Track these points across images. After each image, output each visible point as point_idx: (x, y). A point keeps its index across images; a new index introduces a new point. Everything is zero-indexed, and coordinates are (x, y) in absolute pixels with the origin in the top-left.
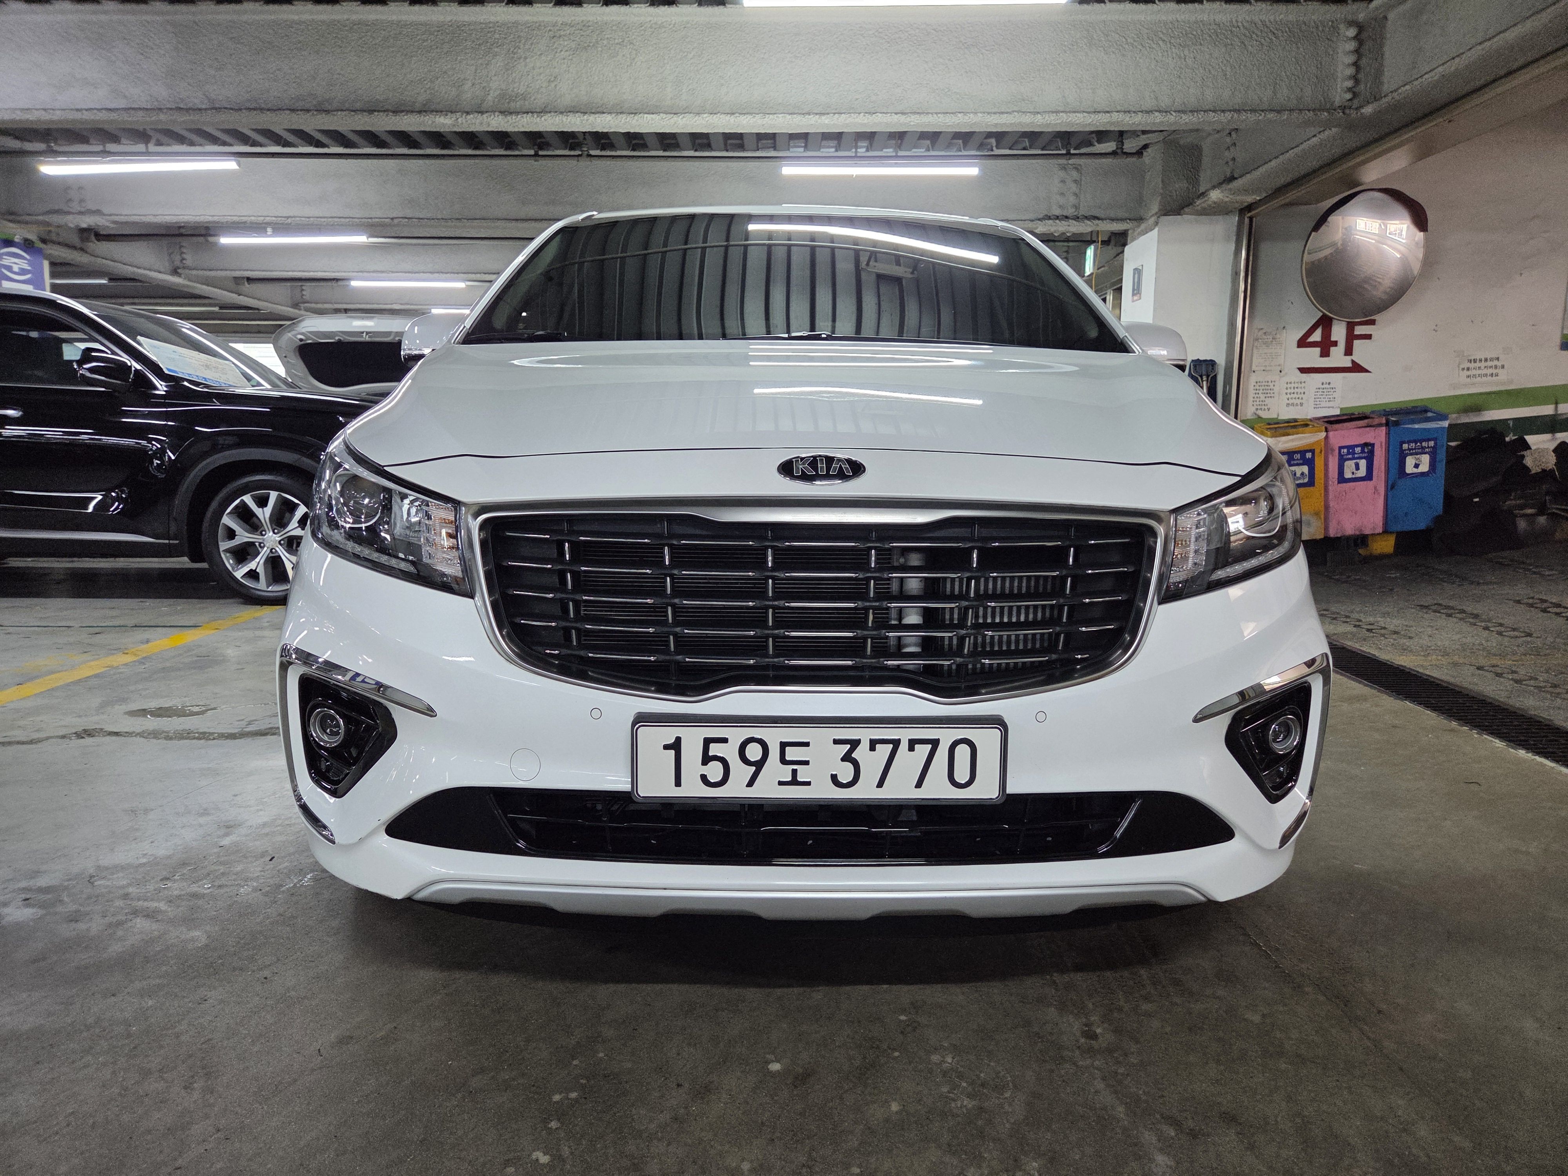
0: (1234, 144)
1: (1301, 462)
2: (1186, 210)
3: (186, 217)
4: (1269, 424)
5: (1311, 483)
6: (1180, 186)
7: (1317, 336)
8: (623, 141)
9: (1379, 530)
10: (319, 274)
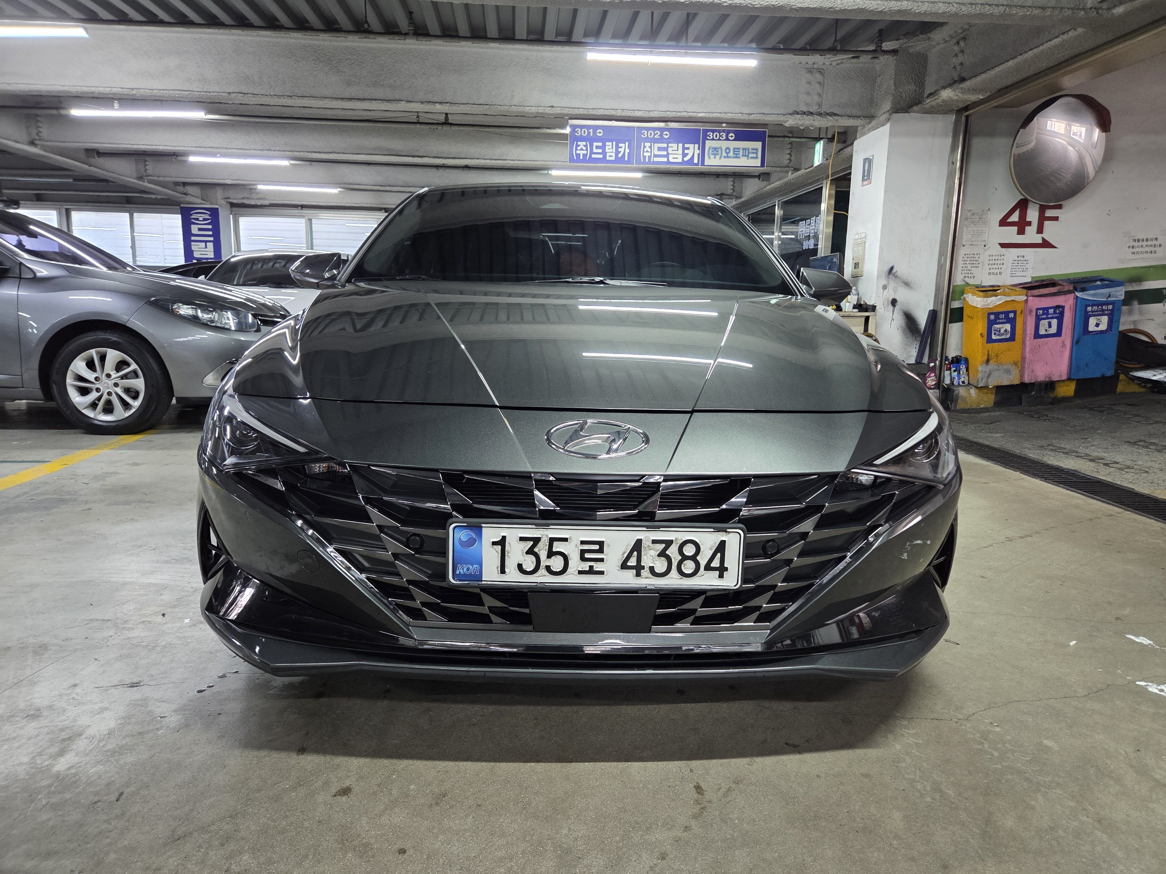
0: (962, 51)
1: (1005, 321)
2: (915, 108)
5: (1012, 338)
6: (910, 88)
7: (1015, 217)
9: (1064, 377)
10: (161, 148)
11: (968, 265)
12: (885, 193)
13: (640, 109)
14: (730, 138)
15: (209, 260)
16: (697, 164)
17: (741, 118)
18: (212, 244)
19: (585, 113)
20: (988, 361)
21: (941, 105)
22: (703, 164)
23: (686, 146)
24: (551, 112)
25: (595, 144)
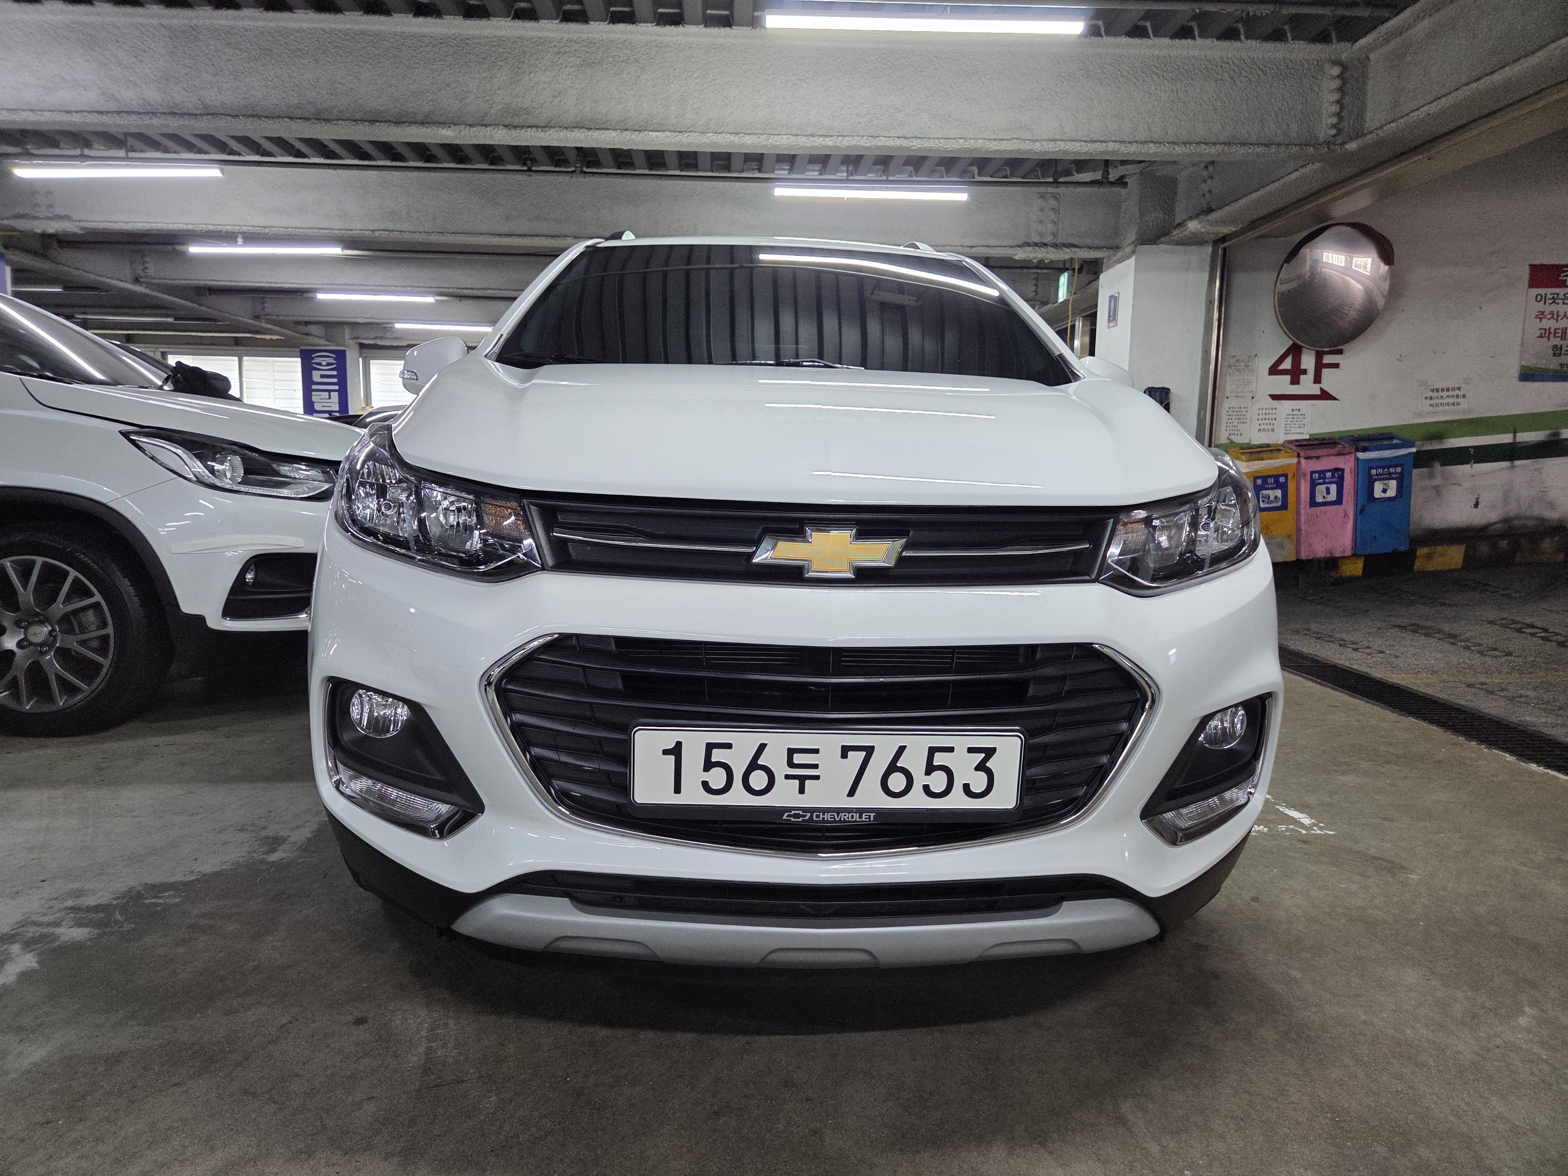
0: (1211, 177)
1: (1275, 486)
2: (1163, 239)
3: (158, 225)
4: (1242, 449)
5: (1284, 506)
6: (1156, 216)
7: (1287, 364)
8: (609, 159)
9: (1348, 553)
11: (1233, 420)
12: (1131, 337)
18: (337, 393)
21: (1191, 237)
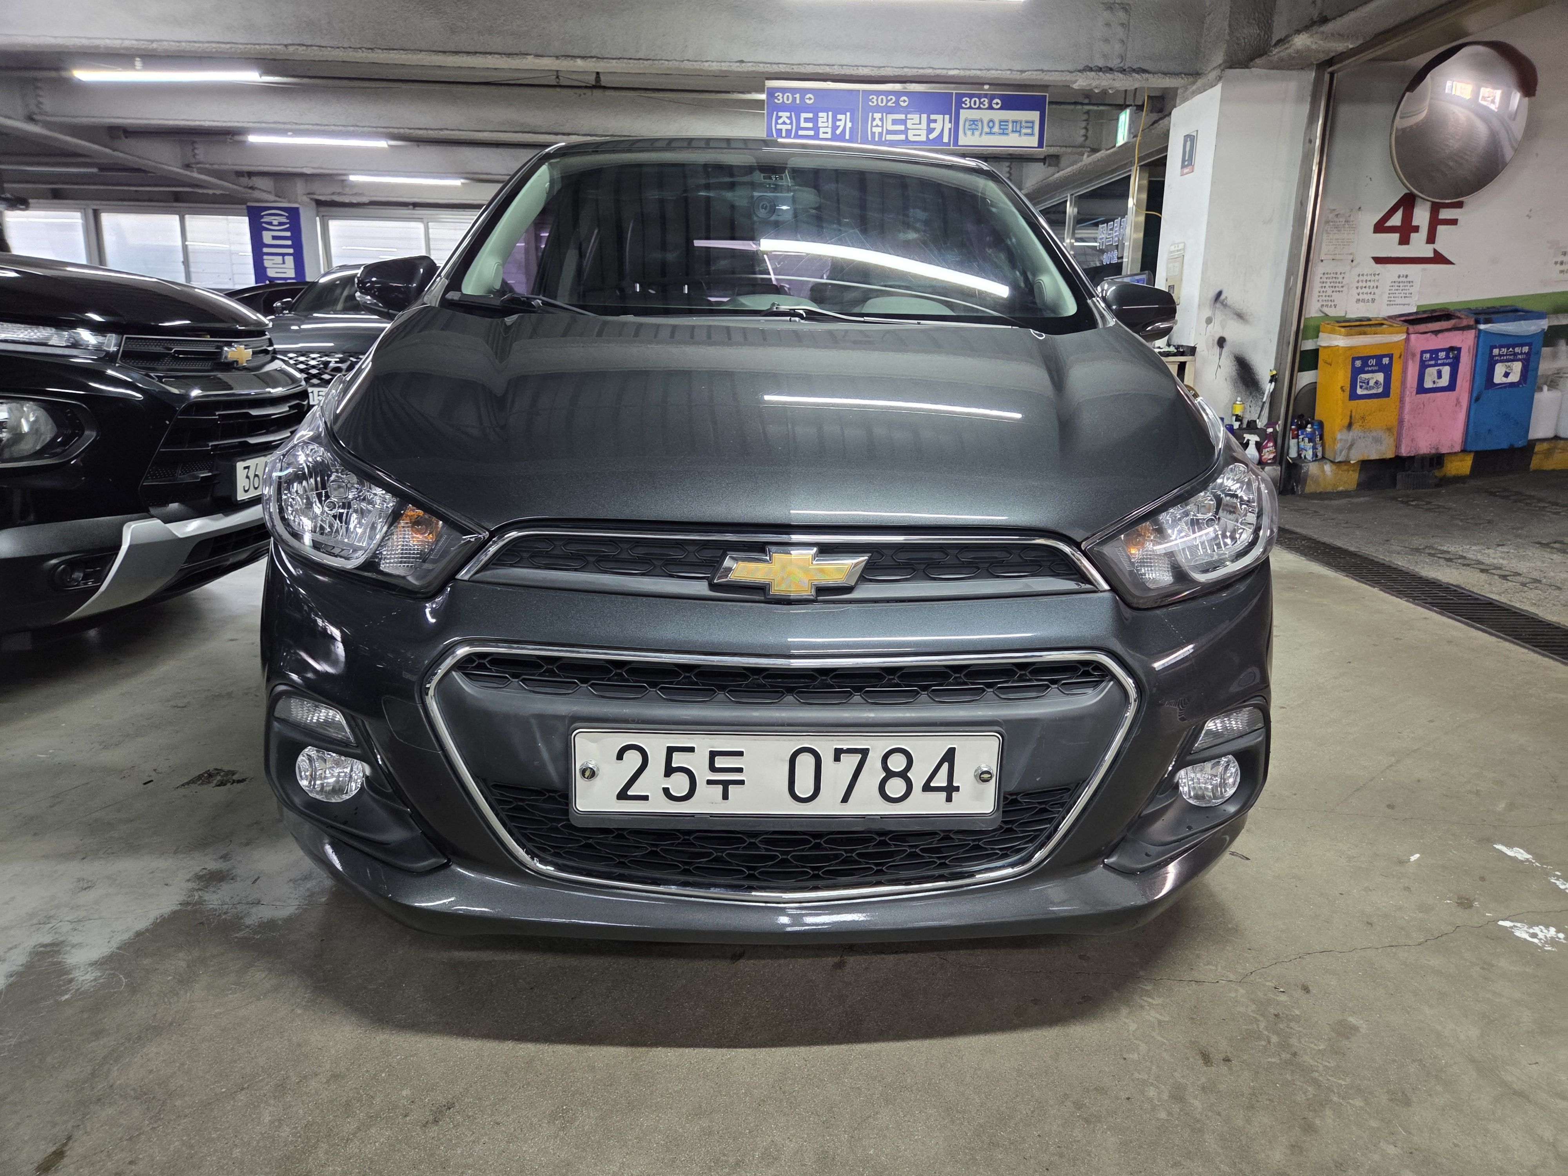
1: (1376, 368)
2: (1258, 61)
5: (1386, 393)
6: (1249, 32)
7: (1396, 220)
9: (1457, 448)
10: (207, 124)
11: (1327, 289)
12: (1212, 185)
13: (867, 63)
14: (995, 106)
15: (289, 281)
16: (948, 144)
17: (1011, 77)
18: (291, 258)
19: (788, 70)
20: (1350, 426)
21: (1294, 58)
22: (956, 143)
23: (933, 117)
24: (739, 69)
25: (803, 115)
